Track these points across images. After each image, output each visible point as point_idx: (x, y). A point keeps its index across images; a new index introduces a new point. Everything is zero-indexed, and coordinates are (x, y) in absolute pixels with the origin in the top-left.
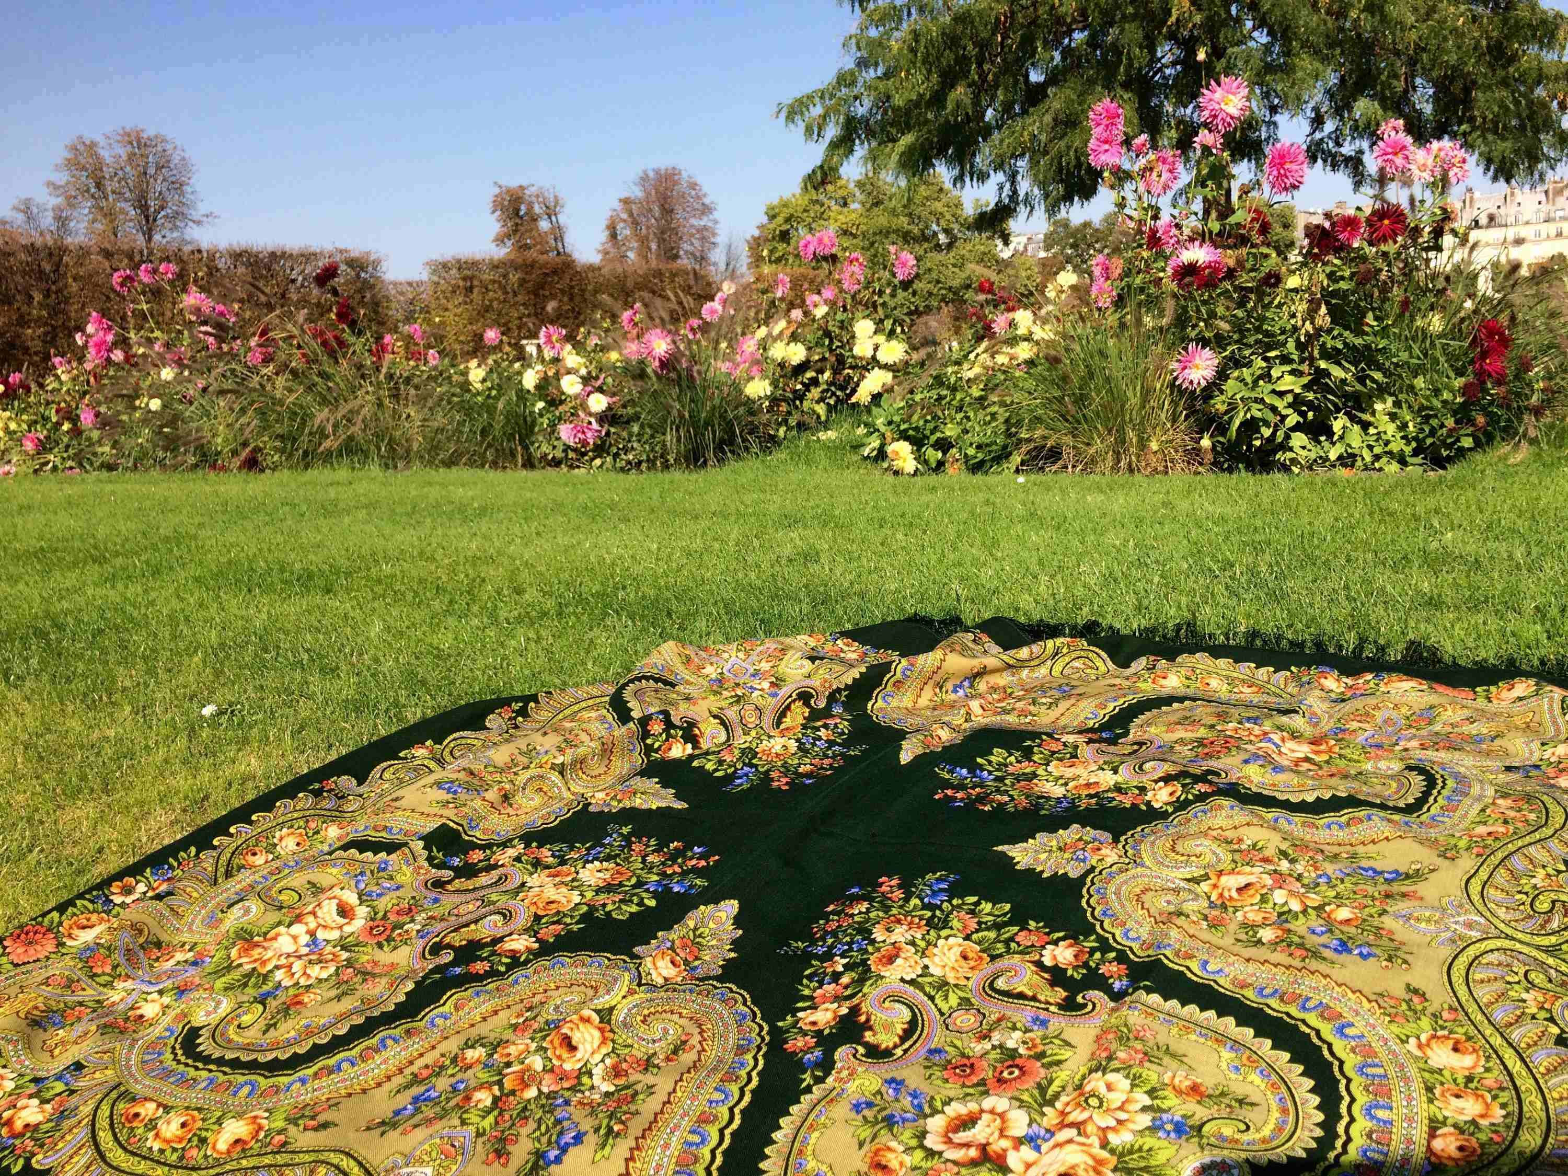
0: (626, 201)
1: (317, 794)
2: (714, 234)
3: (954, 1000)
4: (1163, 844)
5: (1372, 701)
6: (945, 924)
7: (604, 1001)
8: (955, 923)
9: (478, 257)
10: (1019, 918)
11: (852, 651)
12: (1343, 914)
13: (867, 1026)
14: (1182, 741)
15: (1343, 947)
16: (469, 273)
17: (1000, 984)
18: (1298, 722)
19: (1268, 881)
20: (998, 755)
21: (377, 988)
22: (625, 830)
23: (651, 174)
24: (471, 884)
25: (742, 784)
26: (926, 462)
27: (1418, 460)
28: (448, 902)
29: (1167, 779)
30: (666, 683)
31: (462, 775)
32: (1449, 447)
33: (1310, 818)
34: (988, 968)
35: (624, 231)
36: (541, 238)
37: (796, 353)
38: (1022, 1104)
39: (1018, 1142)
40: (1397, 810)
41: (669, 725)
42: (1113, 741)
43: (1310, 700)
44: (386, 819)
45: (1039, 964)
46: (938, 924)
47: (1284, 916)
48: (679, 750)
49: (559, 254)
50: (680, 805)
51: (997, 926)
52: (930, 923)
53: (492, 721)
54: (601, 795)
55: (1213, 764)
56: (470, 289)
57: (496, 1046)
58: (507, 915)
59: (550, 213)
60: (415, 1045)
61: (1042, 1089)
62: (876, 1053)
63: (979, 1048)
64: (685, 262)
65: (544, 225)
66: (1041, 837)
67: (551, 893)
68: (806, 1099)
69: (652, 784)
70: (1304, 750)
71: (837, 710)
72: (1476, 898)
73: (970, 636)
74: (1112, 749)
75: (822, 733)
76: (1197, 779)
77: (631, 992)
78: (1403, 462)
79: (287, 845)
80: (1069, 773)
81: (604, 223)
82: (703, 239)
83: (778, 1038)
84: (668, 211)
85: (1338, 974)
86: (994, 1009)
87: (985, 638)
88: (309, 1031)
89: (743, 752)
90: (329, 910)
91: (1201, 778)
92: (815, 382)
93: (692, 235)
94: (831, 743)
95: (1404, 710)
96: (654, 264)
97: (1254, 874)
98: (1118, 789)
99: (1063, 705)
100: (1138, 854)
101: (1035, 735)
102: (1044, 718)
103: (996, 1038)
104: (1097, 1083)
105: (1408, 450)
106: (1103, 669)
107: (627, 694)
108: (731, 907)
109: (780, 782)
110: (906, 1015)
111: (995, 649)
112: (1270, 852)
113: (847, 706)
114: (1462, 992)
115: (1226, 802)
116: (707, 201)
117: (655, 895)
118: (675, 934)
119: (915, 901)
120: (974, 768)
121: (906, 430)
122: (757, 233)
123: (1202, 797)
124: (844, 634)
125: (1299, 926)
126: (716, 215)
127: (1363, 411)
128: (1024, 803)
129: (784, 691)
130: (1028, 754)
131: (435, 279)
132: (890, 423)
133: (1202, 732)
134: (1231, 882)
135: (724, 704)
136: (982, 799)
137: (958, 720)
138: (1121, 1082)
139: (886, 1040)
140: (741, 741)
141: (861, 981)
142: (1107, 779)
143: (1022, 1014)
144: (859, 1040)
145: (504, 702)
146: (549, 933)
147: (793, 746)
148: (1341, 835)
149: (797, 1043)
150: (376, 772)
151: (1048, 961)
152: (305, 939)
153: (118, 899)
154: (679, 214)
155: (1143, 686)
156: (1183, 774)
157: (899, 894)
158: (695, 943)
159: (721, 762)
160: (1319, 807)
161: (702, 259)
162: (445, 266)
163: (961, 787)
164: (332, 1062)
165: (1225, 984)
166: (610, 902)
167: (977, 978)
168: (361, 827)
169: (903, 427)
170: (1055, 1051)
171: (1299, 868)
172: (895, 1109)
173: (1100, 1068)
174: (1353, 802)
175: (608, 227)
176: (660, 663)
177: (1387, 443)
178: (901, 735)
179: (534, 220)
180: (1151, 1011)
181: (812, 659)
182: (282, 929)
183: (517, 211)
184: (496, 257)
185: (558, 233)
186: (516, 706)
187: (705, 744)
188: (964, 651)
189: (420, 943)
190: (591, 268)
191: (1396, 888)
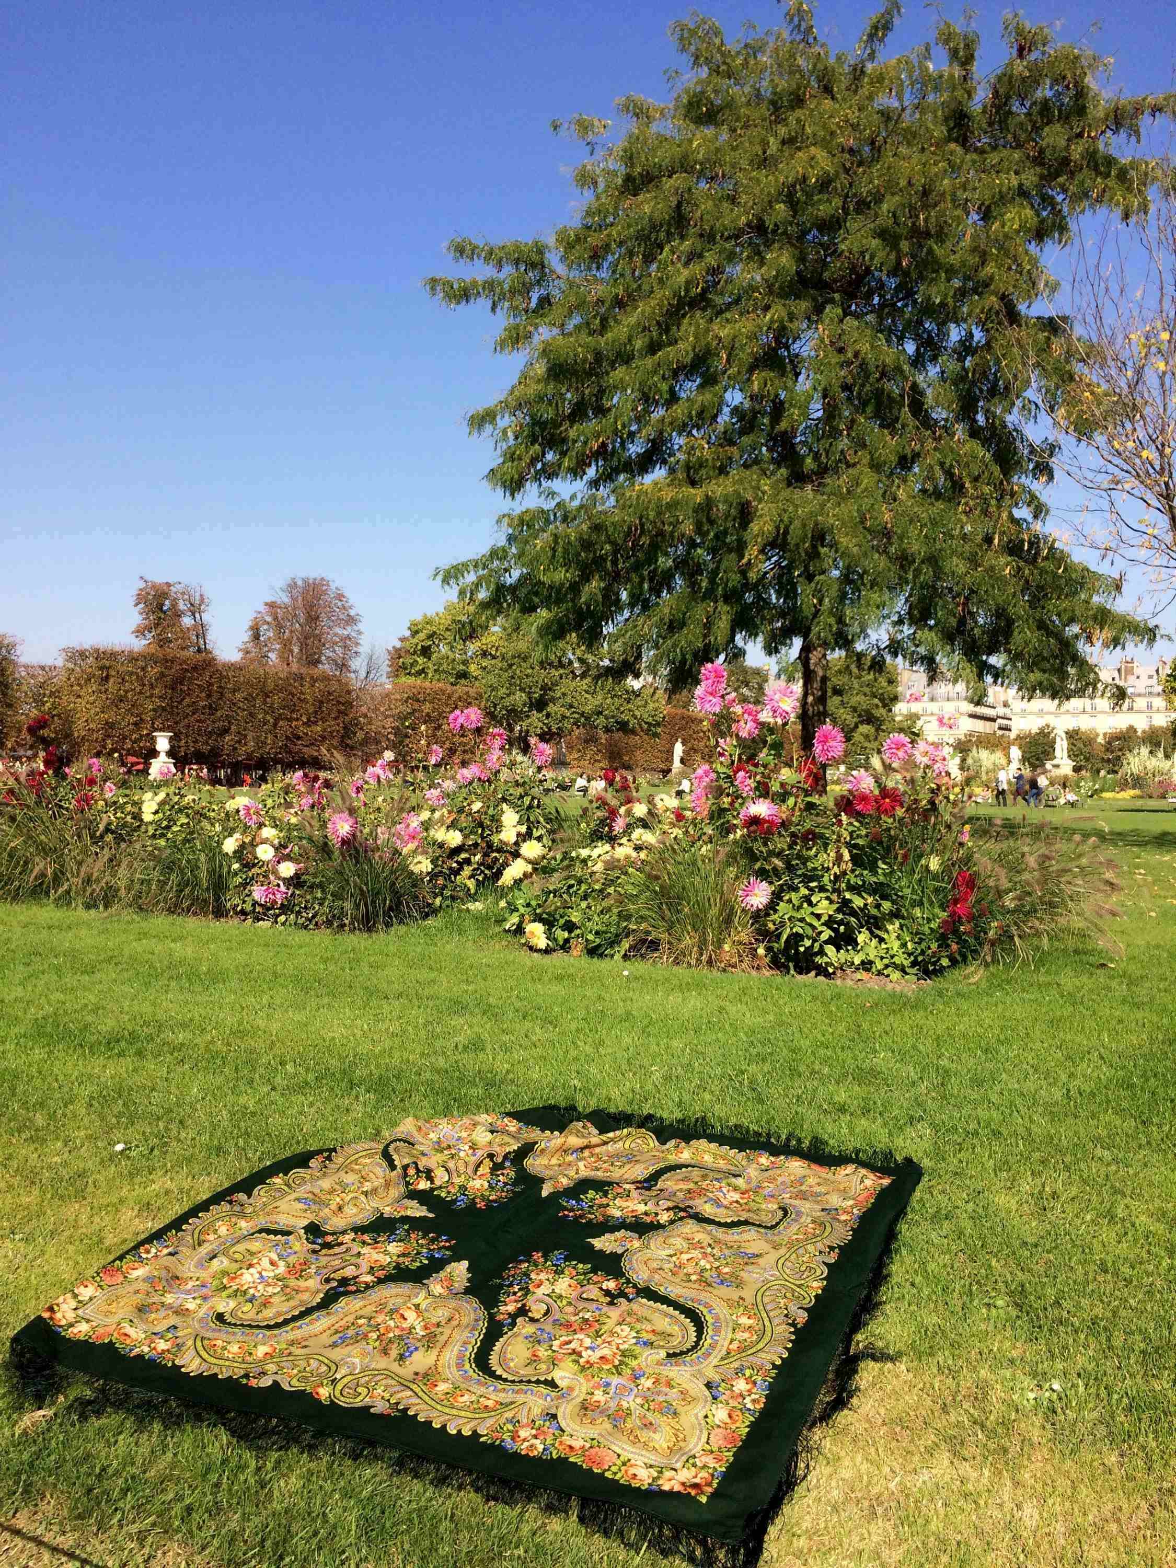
0: (272, 605)
1: (230, 1202)
2: (357, 644)
3: (564, 1302)
4: (661, 1239)
5: (779, 1172)
6: (562, 1272)
7: (416, 1301)
8: (566, 1272)
9: (118, 648)
10: (594, 1271)
11: (512, 1126)
12: (726, 1270)
13: (529, 1311)
14: (681, 1190)
15: (722, 1283)
16: (107, 663)
17: (584, 1296)
18: (740, 1182)
19: (700, 1256)
20: (591, 1194)
21: (306, 1296)
22: (406, 1227)
23: (300, 583)
24: (331, 1252)
25: (460, 1205)
26: (555, 940)
27: (914, 971)
28: (323, 1261)
29: (668, 1209)
30: (409, 1143)
31: (310, 1195)
32: (934, 964)
33: (725, 1229)
34: (579, 1290)
35: (267, 633)
36: (184, 633)
37: (454, 838)
38: (589, 1336)
39: (587, 1348)
40: (766, 1227)
41: (418, 1171)
42: (649, 1189)
43: (749, 1170)
44: (273, 1218)
45: (601, 1289)
46: (559, 1272)
47: (703, 1270)
48: (423, 1185)
49: (199, 651)
50: (431, 1215)
51: (584, 1274)
52: (555, 1272)
53: (313, 1163)
54: (388, 1209)
55: (691, 1203)
56: (107, 678)
57: (370, 1319)
58: (357, 1266)
59: (195, 610)
60: (333, 1319)
61: (597, 1332)
62: (532, 1320)
63: (573, 1319)
64: (325, 667)
65: (187, 621)
66: (607, 1235)
67: (376, 1256)
68: (505, 1337)
69: (414, 1203)
70: (736, 1196)
71: (507, 1164)
72: (780, 1265)
73: (581, 1124)
74: (647, 1193)
75: (501, 1178)
76: (681, 1210)
77: (426, 1298)
78: (903, 971)
79: (223, 1231)
80: (624, 1204)
81: (247, 623)
82: (345, 647)
83: (491, 1318)
84: (313, 619)
85: (715, 1292)
86: (581, 1305)
87: (589, 1125)
88: (279, 1314)
89: (460, 1187)
90: (265, 1262)
91: (684, 1210)
92: (468, 862)
93: (335, 643)
94: (506, 1184)
95: (792, 1178)
96: (295, 667)
97: (696, 1254)
98: (646, 1214)
99: (627, 1167)
100: (649, 1244)
101: (610, 1184)
102: (616, 1174)
103: (581, 1315)
104: (618, 1329)
105: (906, 963)
106: (652, 1145)
107: (391, 1149)
108: (465, 1264)
109: (481, 1205)
110: (545, 1307)
111: (595, 1131)
112: (704, 1244)
113: (512, 1161)
114: (759, 1299)
115: (691, 1221)
116: (352, 613)
117: (427, 1258)
118: (442, 1274)
119: (549, 1263)
120: (579, 1200)
121: (541, 915)
122: (398, 644)
123: (681, 1219)
124: (509, 1114)
125: (707, 1275)
126: (361, 626)
127: (879, 929)
128: (601, 1218)
129: (479, 1153)
130: (606, 1194)
131: (71, 666)
132: (528, 905)
133: (692, 1186)
134: (685, 1257)
135: (445, 1158)
136: (581, 1216)
137: (572, 1173)
138: (627, 1329)
139: (537, 1316)
140: (458, 1181)
141: (526, 1294)
142: (642, 1208)
143: (594, 1306)
144: (526, 1315)
145: (319, 1152)
146: (381, 1274)
147: (486, 1185)
148: (736, 1237)
149: (500, 1317)
150: (256, 1191)
151: (604, 1287)
152: (257, 1276)
153: (144, 1256)
154: (324, 621)
155: (670, 1157)
156: (676, 1207)
157: (542, 1260)
158: (450, 1278)
159: (449, 1193)
160: (733, 1225)
161: (343, 666)
162: (82, 654)
163: (572, 1210)
164: (298, 1324)
165: (673, 1296)
166: (407, 1261)
167: (574, 1294)
168: (263, 1221)
169: (538, 911)
170: (603, 1319)
171: (715, 1251)
172: (541, 1338)
173: (620, 1324)
174: (746, 1223)
175: (252, 628)
176: (405, 1130)
177: (892, 957)
178: (542, 1181)
179: (178, 615)
180: (642, 1305)
181: (492, 1132)
182: (244, 1271)
183: (160, 607)
184: (136, 650)
185: (201, 630)
186: (326, 1154)
187: (438, 1182)
188: (578, 1134)
189: (319, 1278)
190: (232, 666)
191: (752, 1260)
